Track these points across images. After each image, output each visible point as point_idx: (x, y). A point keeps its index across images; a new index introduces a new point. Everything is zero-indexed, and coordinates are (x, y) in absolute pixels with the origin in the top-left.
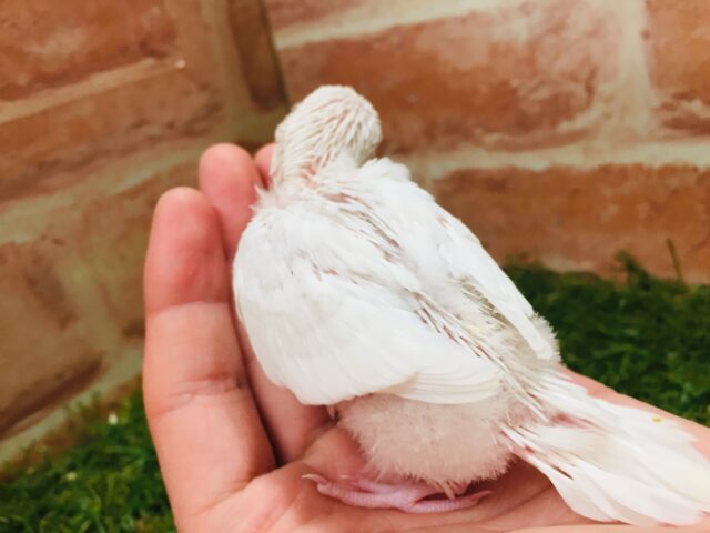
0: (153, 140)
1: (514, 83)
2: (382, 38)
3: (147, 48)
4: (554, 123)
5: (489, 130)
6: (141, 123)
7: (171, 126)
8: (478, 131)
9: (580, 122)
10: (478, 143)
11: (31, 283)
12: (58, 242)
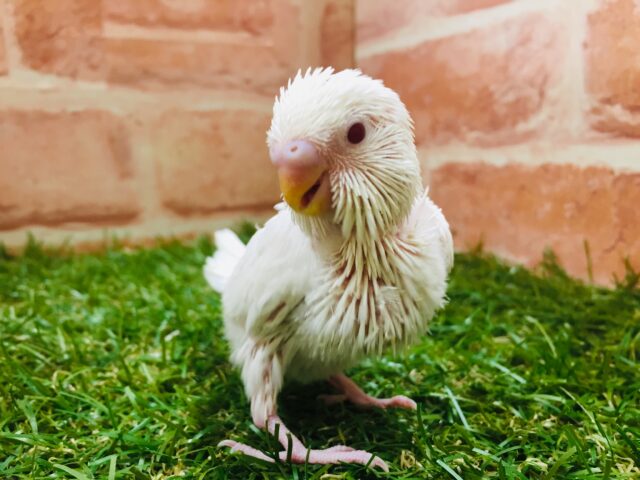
0: (231, 86)
1: (493, 88)
2: (416, 50)
3: (246, 25)
4: (514, 123)
5: (472, 129)
6: (224, 72)
7: (248, 82)
8: (464, 129)
9: (533, 123)
10: (463, 140)
11: (112, 140)
12: (139, 123)
